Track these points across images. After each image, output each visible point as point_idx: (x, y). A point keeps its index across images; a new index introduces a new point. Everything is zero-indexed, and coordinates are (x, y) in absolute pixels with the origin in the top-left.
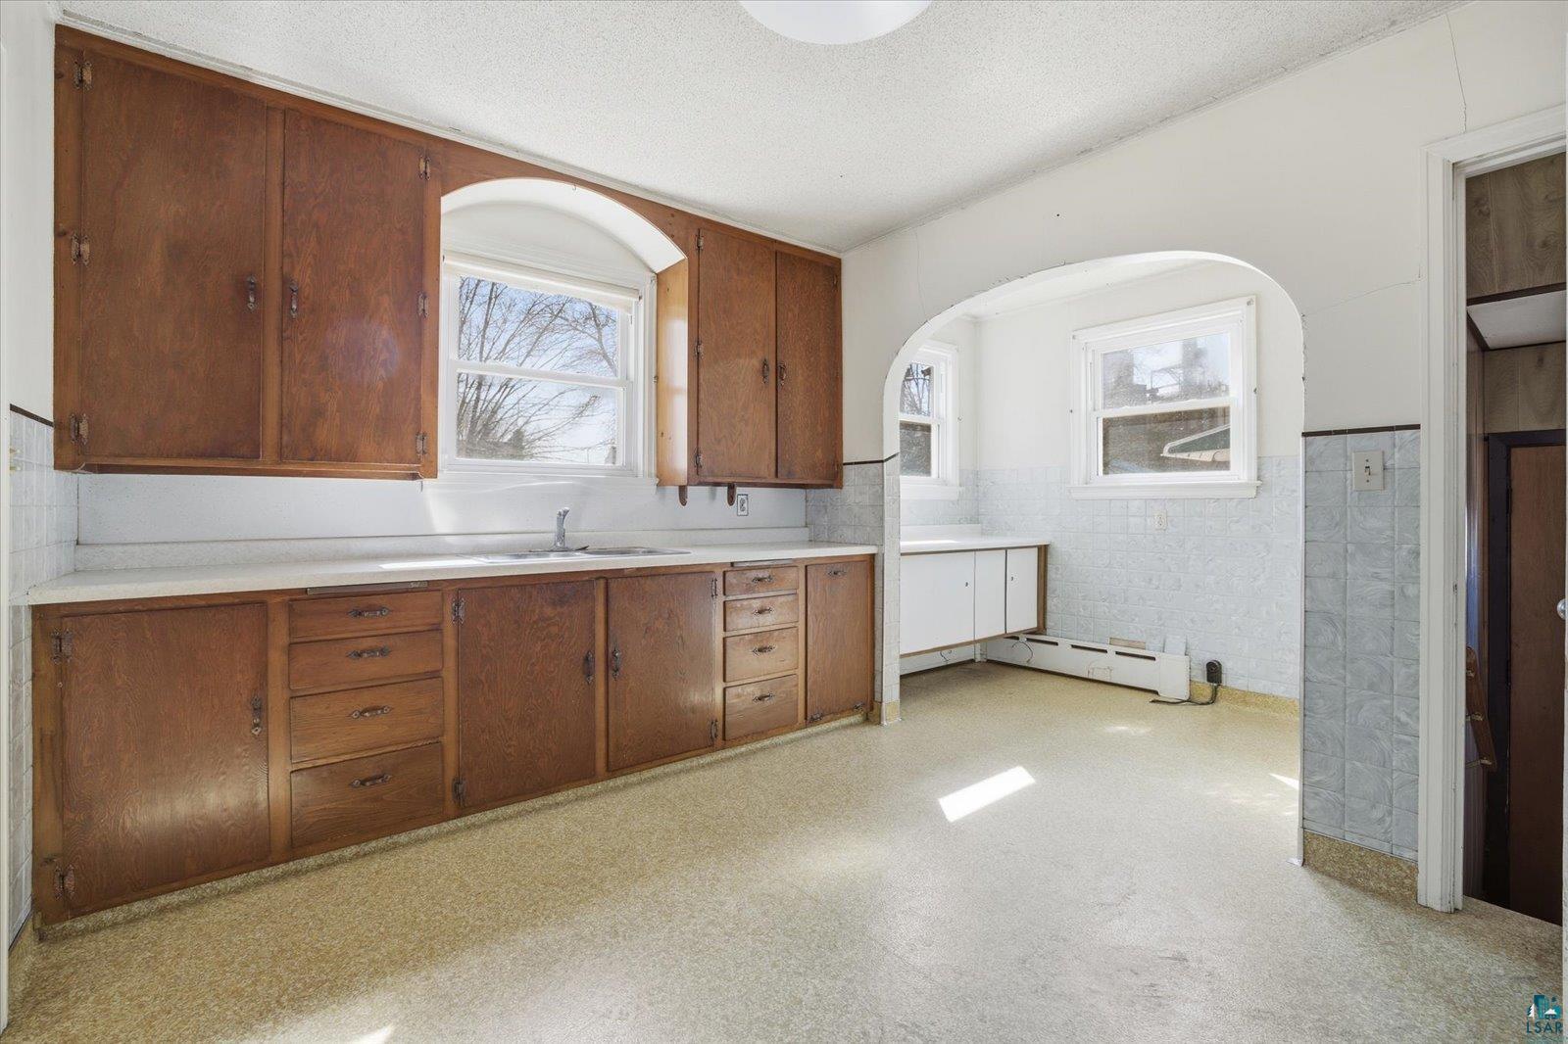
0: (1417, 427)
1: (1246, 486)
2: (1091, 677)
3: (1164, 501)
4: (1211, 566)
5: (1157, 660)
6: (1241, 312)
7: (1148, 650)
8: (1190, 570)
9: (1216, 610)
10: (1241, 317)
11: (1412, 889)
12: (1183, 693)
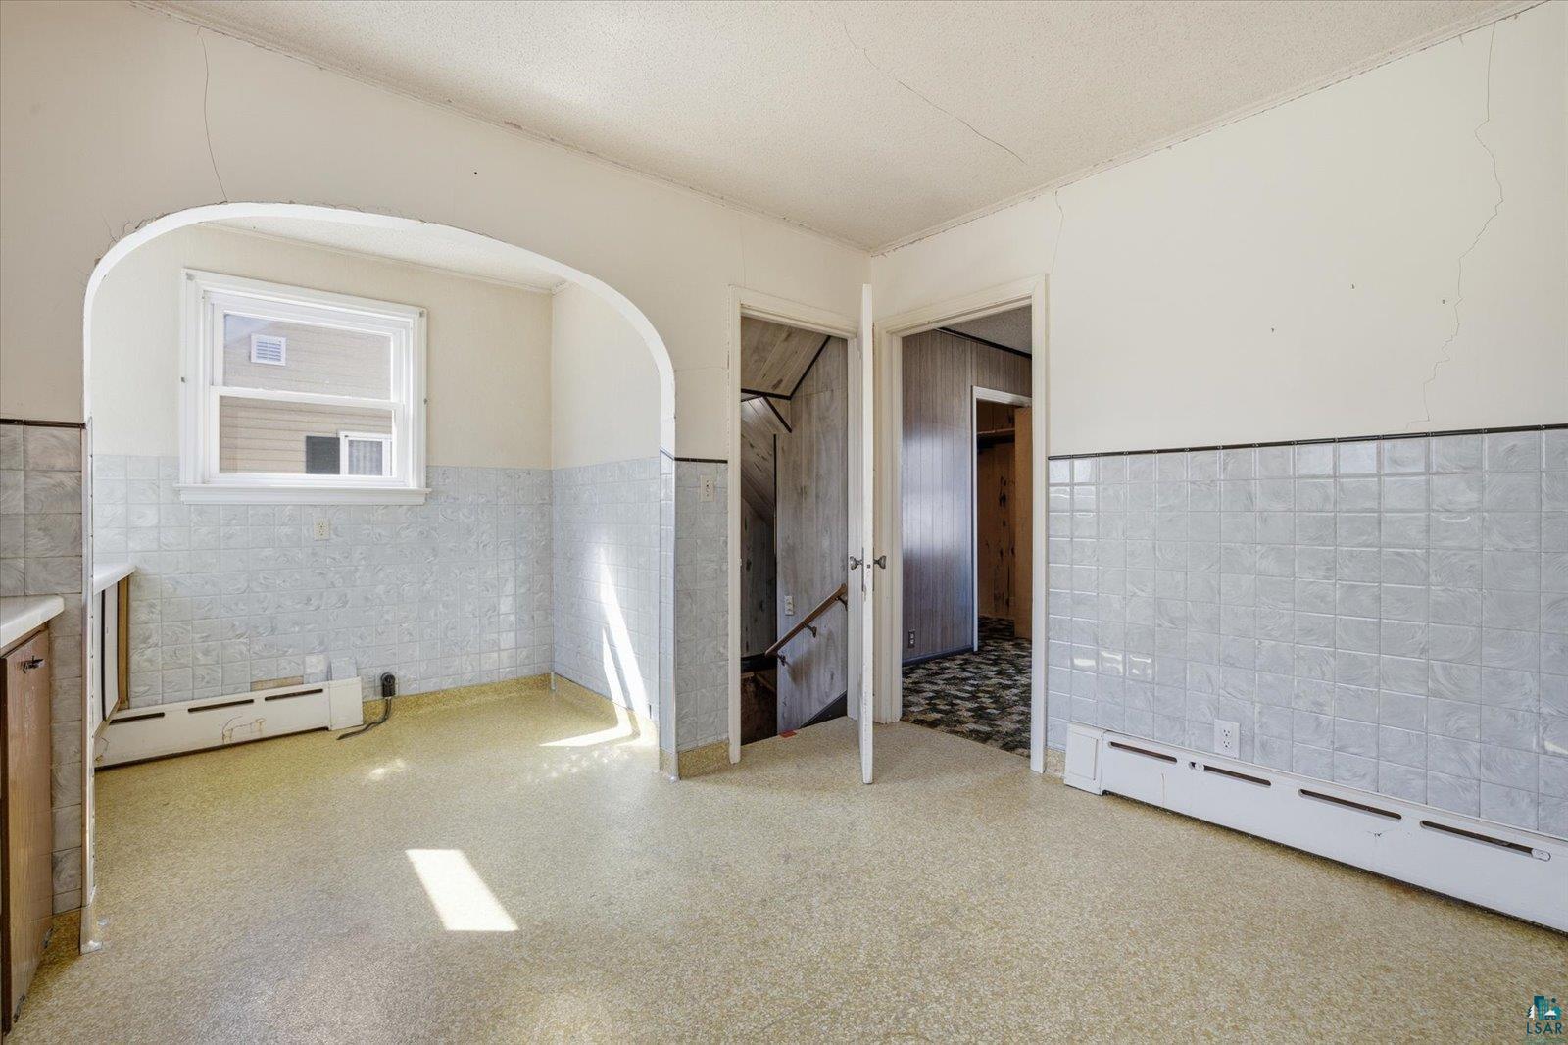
0: (726, 462)
1: (412, 492)
2: (227, 741)
3: (324, 507)
4: (381, 575)
5: (326, 691)
6: (411, 320)
7: (308, 683)
8: (358, 582)
9: (387, 620)
10: (411, 325)
11: (728, 757)
12: (357, 719)
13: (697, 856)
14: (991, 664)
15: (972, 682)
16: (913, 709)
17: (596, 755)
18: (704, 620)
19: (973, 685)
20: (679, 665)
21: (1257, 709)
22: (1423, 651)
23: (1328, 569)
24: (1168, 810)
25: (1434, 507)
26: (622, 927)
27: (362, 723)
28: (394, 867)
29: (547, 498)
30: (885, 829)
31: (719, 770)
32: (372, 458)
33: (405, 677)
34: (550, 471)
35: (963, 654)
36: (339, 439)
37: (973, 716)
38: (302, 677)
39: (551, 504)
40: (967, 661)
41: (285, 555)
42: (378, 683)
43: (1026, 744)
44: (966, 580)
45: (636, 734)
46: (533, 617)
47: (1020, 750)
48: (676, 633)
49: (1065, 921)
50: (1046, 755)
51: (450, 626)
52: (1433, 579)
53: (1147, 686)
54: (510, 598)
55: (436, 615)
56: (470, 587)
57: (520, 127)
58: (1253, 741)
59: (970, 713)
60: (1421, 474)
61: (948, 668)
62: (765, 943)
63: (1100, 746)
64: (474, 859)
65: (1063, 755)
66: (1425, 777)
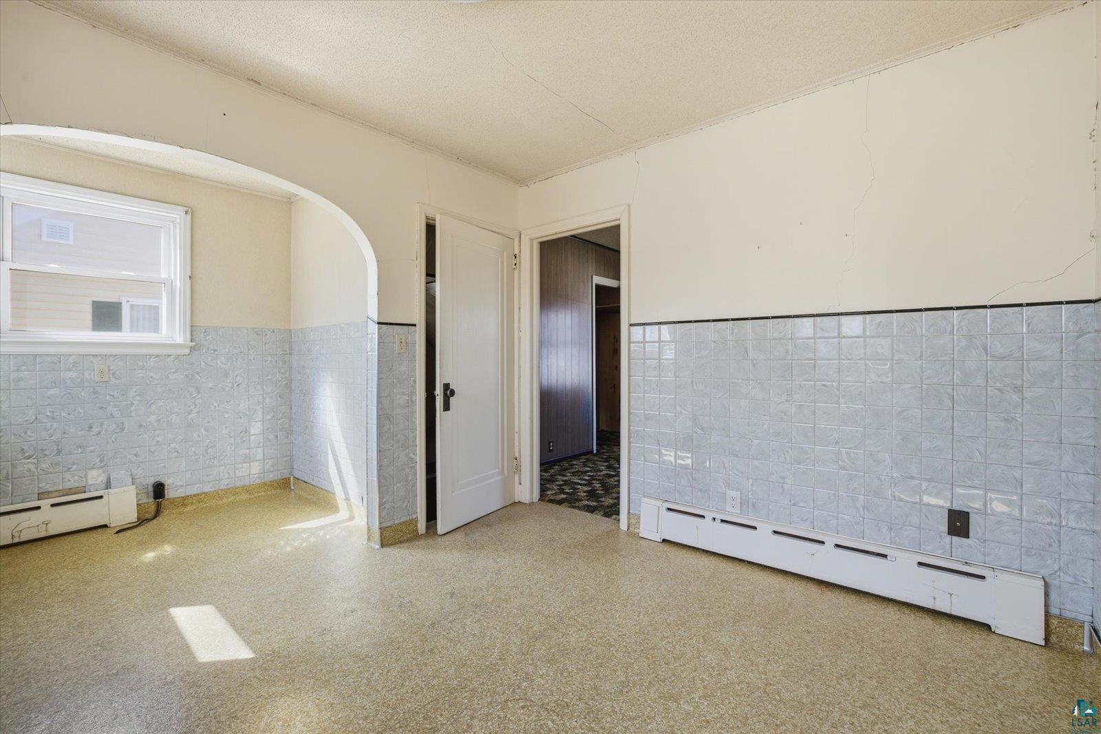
1: (179, 346)
3: (105, 357)
4: (153, 407)
5: (105, 497)
6: (178, 217)
7: (90, 491)
8: (133, 414)
9: (158, 442)
10: (178, 220)
11: (417, 530)
12: (133, 517)
13: (390, 597)
14: (603, 462)
15: (589, 474)
16: (549, 493)
17: (321, 534)
18: (399, 436)
19: (589, 476)
20: (380, 468)
21: (750, 483)
22: (837, 443)
23: (787, 395)
24: (701, 549)
25: (843, 357)
26: (331, 649)
27: (136, 520)
28: (158, 622)
29: (287, 349)
30: (521, 571)
31: (409, 540)
32: (151, 318)
33: (173, 484)
34: (290, 330)
35: (585, 455)
36: (121, 303)
37: (586, 496)
38: (85, 487)
39: (290, 354)
40: (588, 460)
41: (69, 393)
42: (151, 489)
43: (618, 513)
44: (589, 405)
45: (352, 518)
46: (277, 437)
47: (614, 516)
48: (378, 446)
49: (628, 621)
50: (629, 519)
51: (211, 445)
52: (842, 400)
53: (689, 471)
54: (260, 423)
55: (199, 436)
56: (227, 416)
57: (259, 84)
58: (748, 503)
59: (585, 494)
60: (835, 338)
61: (574, 465)
62: (431, 651)
63: (661, 510)
64: (223, 611)
65: (639, 518)
66: (837, 518)
